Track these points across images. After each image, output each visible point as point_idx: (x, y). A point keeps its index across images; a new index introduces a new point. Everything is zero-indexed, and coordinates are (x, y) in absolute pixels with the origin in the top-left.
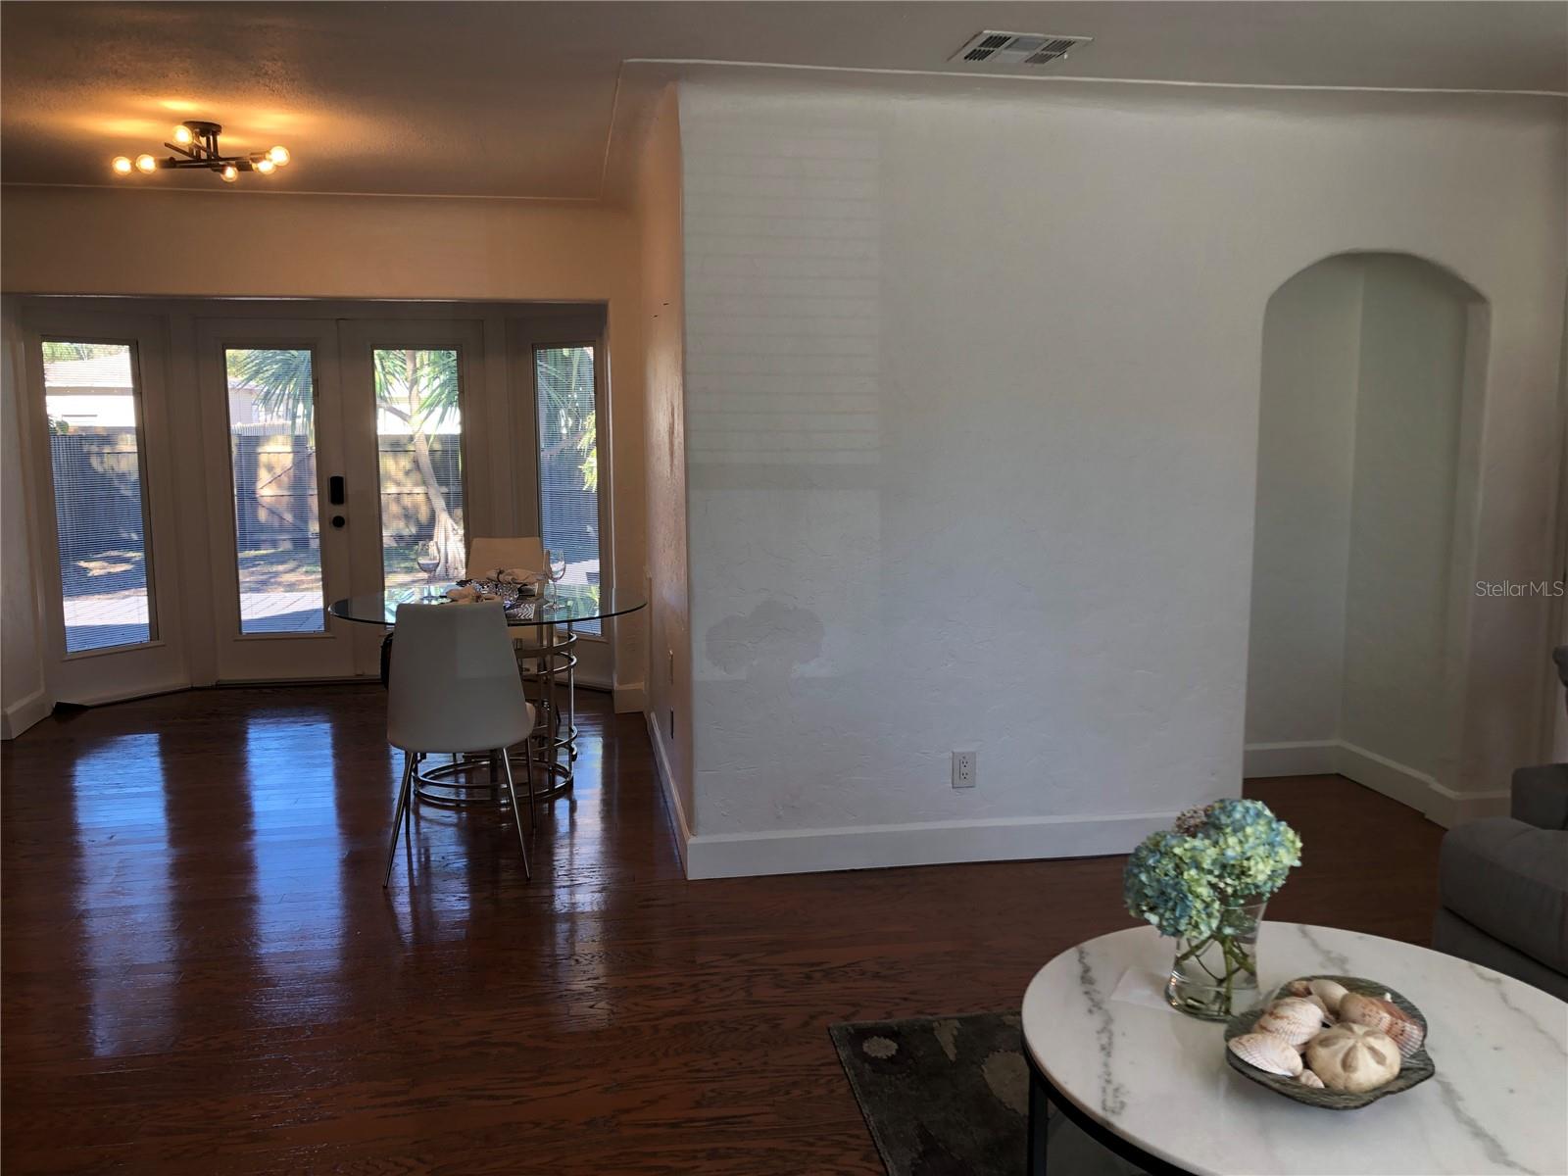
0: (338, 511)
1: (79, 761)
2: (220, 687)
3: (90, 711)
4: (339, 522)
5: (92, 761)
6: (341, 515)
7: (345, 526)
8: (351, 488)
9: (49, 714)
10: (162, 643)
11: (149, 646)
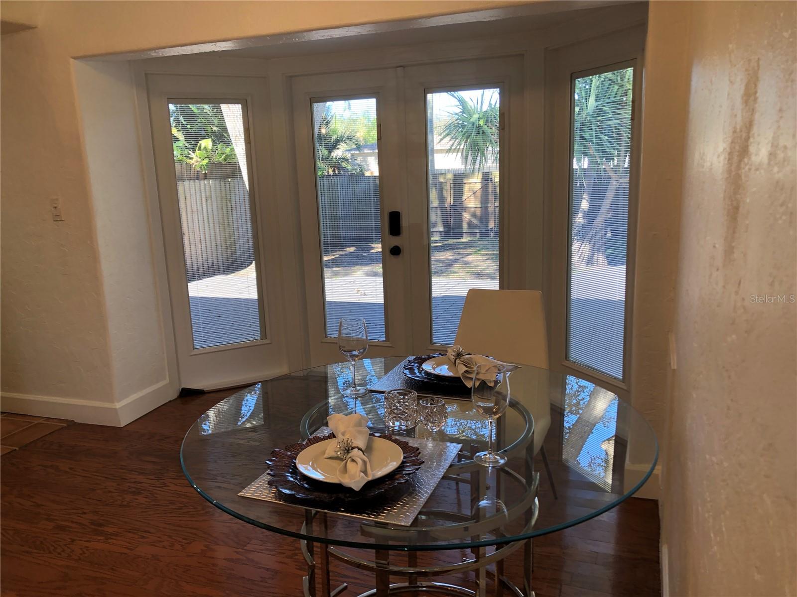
0: (395, 241)
3: (207, 395)
4: (395, 251)
6: (398, 245)
7: (401, 255)
8: (405, 222)
9: (176, 397)
10: (269, 342)
11: (259, 344)
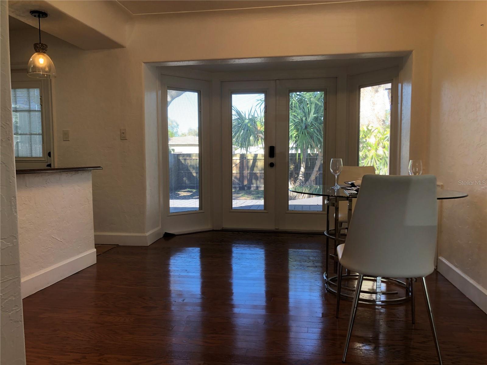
0: (272, 160)
1: (171, 258)
2: (224, 230)
3: (177, 236)
4: (272, 165)
5: (176, 258)
6: (274, 163)
7: (274, 166)
8: (277, 151)
9: (162, 237)
10: (203, 212)
11: (198, 212)
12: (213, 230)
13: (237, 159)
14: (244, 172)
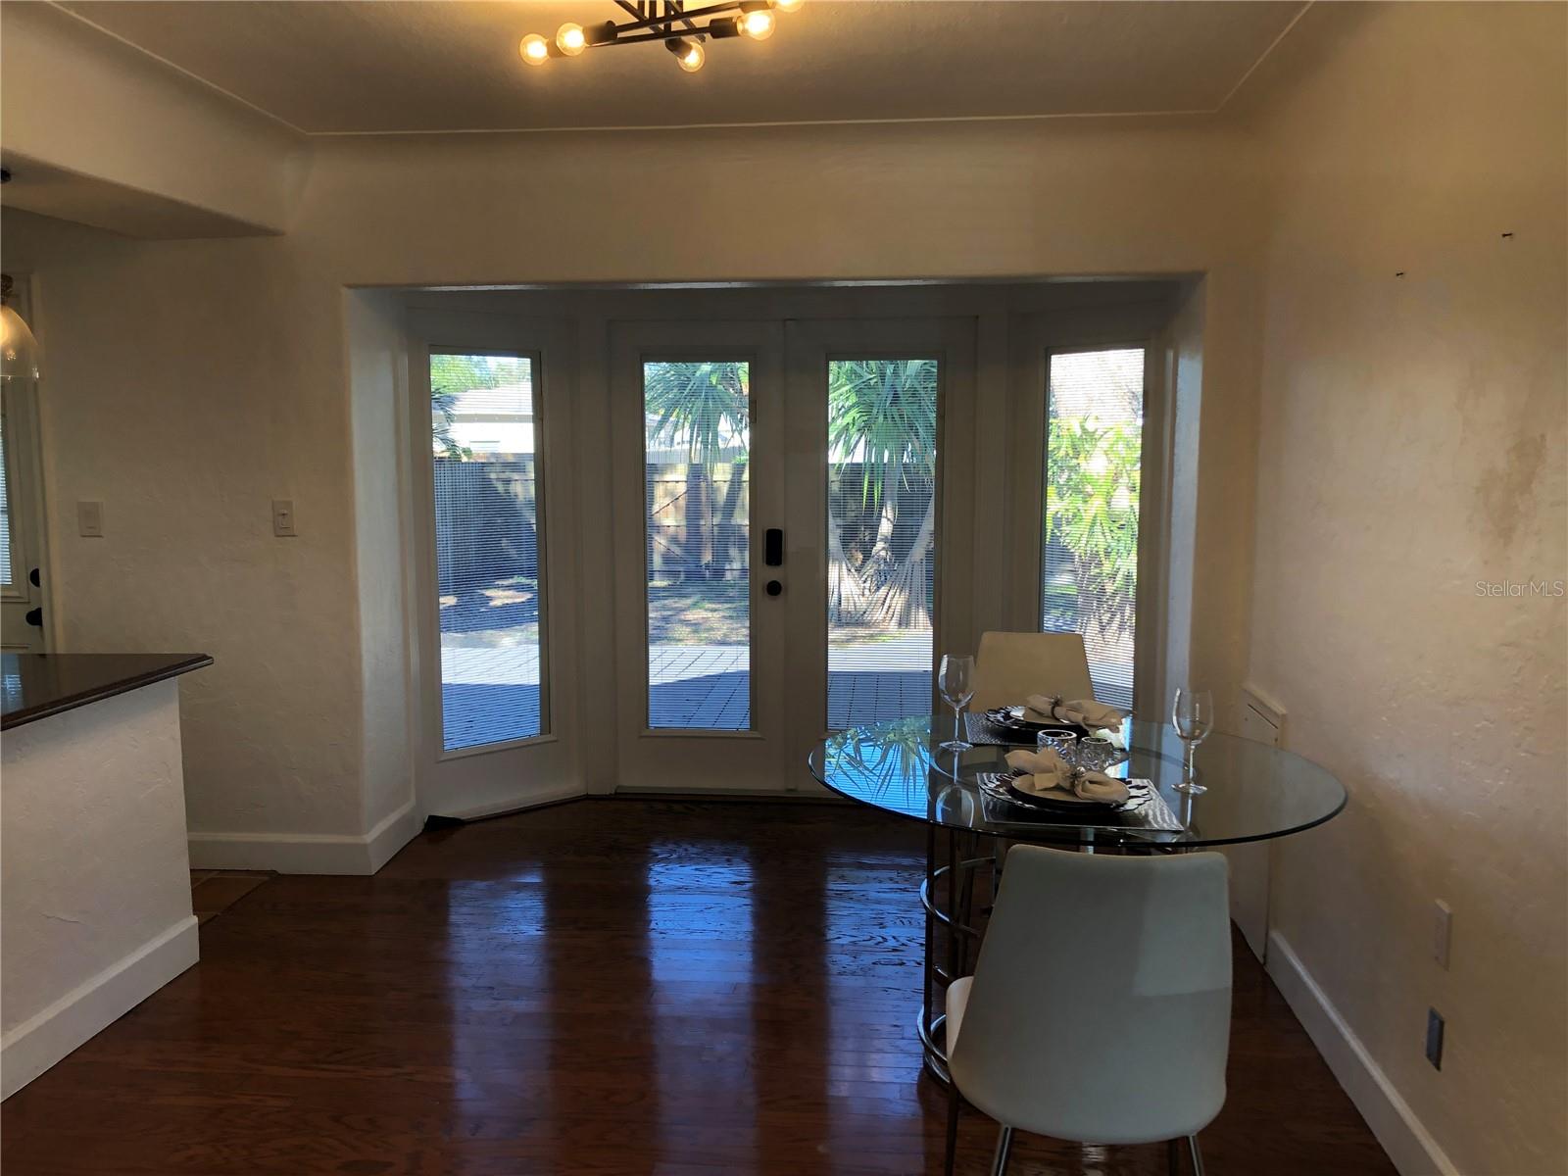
0: (774, 574)
2: (619, 796)
3: (468, 827)
4: (774, 589)
6: (780, 581)
7: (782, 592)
8: (791, 546)
9: (420, 832)
10: (553, 738)
11: (539, 741)
12: (587, 798)
13: (677, 482)
14: (702, 522)
